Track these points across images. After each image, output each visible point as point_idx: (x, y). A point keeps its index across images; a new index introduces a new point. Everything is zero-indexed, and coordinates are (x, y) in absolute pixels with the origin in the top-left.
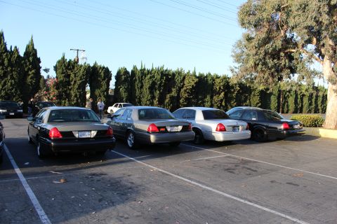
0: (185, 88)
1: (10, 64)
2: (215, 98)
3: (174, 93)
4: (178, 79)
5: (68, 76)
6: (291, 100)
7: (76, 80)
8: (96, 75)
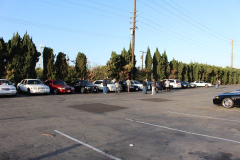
0: (207, 73)
1: (164, 64)
2: (215, 78)
3: (203, 76)
4: (205, 69)
5: (177, 69)
6: (235, 78)
7: (181, 71)
8: (184, 68)
